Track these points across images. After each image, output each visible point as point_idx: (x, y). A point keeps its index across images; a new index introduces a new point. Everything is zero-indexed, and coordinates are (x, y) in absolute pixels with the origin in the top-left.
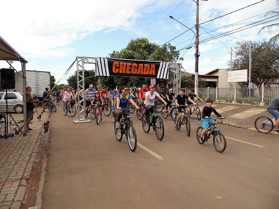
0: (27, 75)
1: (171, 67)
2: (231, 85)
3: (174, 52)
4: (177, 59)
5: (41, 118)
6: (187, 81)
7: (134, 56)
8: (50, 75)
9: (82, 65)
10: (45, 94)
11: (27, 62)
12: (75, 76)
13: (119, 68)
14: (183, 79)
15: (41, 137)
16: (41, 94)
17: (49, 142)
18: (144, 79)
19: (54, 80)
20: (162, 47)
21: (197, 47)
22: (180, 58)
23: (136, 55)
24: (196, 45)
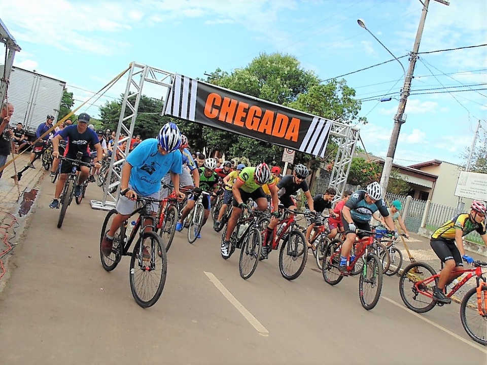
0: (13, 77)
1: (334, 132)
2: (460, 204)
3: (349, 100)
4: (353, 118)
5: (19, 179)
6: (365, 171)
7: (260, 90)
8: (64, 89)
9: (138, 84)
10: (43, 129)
11: (19, 49)
12: (119, 103)
13: (219, 108)
14: (357, 165)
15: (9, 221)
16: (34, 125)
17: (24, 236)
18: (270, 146)
19: (71, 103)
20: (325, 83)
21: (404, 101)
22: (360, 118)
23: (265, 88)
24: (403, 97)
